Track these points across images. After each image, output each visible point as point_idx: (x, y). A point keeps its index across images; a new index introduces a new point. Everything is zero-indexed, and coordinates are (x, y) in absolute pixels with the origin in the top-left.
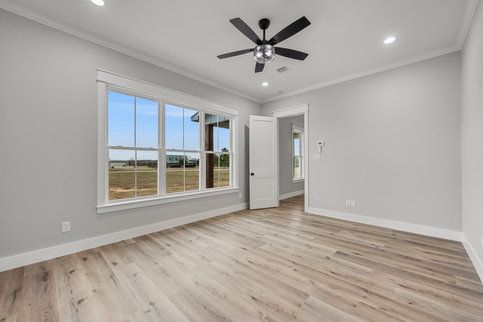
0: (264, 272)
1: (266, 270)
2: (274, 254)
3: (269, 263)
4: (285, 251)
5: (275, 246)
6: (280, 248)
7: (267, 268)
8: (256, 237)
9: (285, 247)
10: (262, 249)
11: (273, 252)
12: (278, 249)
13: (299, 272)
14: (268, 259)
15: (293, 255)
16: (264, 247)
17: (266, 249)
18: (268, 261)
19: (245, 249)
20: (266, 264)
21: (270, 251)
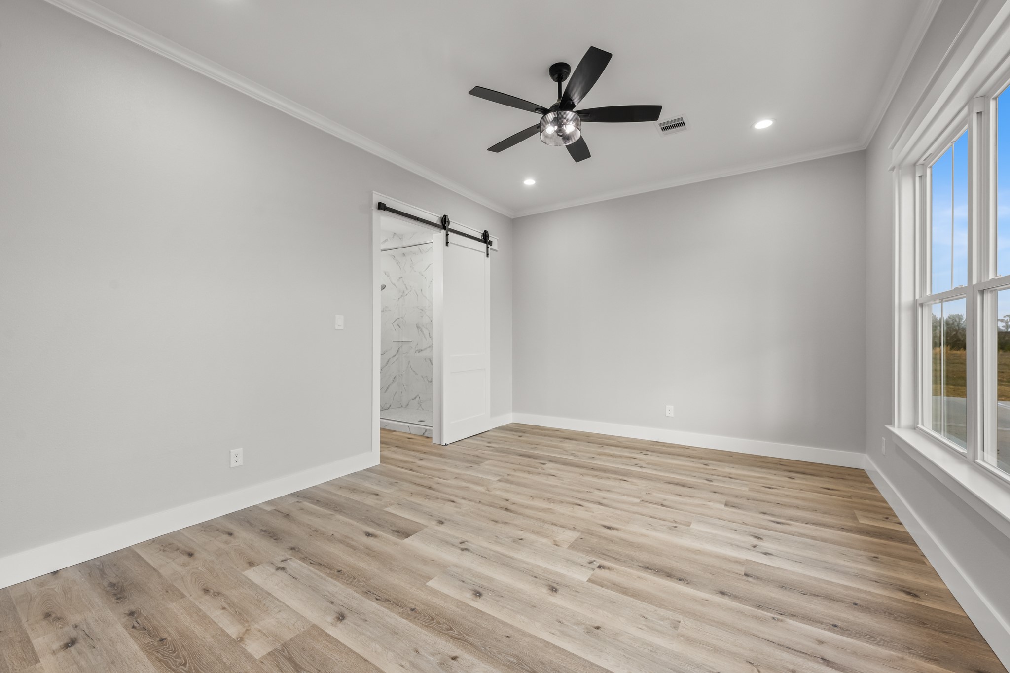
0: (551, 495)
1: (550, 498)
2: (544, 521)
3: (547, 507)
4: (522, 530)
5: (544, 541)
6: (533, 537)
7: (549, 500)
8: (609, 569)
9: (521, 539)
10: (571, 529)
11: (547, 526)
12: (537, 533)
13: (503, 499)
14: (551, 512)
15: (506, 523)
16: (571, 536)
17: (564, 532)
18: (550, 509)
19: (609, 528)
20: (552, 504)
21: (555, 528)
